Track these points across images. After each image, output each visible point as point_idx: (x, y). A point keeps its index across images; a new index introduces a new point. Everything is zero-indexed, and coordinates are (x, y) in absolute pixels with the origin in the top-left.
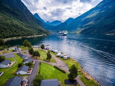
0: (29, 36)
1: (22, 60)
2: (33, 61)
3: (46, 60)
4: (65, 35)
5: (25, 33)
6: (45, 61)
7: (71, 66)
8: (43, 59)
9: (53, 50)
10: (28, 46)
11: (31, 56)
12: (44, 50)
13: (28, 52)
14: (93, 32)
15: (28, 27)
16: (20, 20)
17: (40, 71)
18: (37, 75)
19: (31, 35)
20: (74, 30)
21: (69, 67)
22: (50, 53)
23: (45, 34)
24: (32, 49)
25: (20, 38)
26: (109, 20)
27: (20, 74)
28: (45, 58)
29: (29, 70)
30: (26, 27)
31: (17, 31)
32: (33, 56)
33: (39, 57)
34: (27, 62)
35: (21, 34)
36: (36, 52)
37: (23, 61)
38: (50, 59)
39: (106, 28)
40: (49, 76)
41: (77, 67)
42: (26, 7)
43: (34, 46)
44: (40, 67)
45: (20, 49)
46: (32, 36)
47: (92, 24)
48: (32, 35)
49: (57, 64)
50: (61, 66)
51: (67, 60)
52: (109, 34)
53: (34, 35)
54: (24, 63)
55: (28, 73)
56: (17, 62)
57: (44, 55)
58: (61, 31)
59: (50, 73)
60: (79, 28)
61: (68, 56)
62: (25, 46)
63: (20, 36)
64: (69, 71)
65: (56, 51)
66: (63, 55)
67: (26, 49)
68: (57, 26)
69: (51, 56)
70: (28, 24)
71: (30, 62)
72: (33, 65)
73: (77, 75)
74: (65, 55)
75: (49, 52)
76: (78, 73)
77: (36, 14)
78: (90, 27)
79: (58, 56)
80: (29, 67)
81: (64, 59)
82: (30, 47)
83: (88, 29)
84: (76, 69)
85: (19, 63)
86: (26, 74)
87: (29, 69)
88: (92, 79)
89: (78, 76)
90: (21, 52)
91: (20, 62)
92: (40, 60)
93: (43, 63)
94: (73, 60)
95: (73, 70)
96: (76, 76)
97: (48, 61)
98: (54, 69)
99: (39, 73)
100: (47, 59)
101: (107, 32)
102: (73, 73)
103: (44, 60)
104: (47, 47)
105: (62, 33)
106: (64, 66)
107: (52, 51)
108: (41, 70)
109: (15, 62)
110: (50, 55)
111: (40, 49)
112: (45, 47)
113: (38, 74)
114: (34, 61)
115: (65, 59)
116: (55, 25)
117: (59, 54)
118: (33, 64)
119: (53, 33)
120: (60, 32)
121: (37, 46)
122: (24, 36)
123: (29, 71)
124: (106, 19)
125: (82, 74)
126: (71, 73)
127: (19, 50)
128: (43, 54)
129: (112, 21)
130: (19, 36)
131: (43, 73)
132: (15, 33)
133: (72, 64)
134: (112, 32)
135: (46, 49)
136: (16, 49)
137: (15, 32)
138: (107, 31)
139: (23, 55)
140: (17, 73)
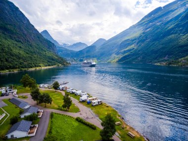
0: (31, 67)
1: (18, 111)
2: (38, 112)
3: (62, 108)
4: (94, 66)
5: (25, 63)
6: (61, 110)
7: (105, 116)
8: (56, 106)
9: (74, 91)
10: (31, 85)
11: (36, 102)
12: (59, 91)
13: (30, 95)
14: (136, 61)
15: (31, 52)
16: (16, 40)
17: (51, 128)
18: (46, 137)
19: (36, 66)
20: (107, 58)
21: (101, 119)
22: (69, 97)
23: (60, 65)
24: (38, 90)
25: (16, 71)
26: (157, 42)
27: (14, 137)
28: (61, 105)
29: (31, 128)
30: (27, 53)
31: (10, 60)
32: (39, 103)
33: (49, 104)
34: (27, 114)
35: (16, 65)
36: (44, 95)
37: (21, 113)
38: (69, 106)
39: (154, 55)
40: (67, 136)
41: (114, 118)
42: (28, 20)
43: (41, 85)
44: (52, 122)
45: (15, 91)
46: (38, 68)
47: (134, 49)
48: (38, 66)
49: (81, 114)
50: (87, 118)
51: (97, 107)
52: (159, 64)
53: (40, 66)
54: (22, 116)
55: (29, 133)
56: (9, 115)
57: (58, 101)
58: (86, 59)
59: (70, 131)
60: (114, 55)
61: (99, 100)
62: (25, 86)
63: (16, 68)
64: (102, 124)
65: (79, 92)
66: (90, 98)
67: (27, 91)
68: (81, 52)
69: (71, 101)
70: (30, 48)
71: (34, 114)
72: (39, 120)
73: (115, 131)
74: (94, 98)
75: (68, 95)
76: (116, 127)
77: (45, 32)
78: (132, 52)
79: (83, 101)
80: (31, 122)
81: (92, 106)
82: (34, 87)
83: (128, 55)
84: (114, 122)
85: (12, 117)
86: (26, 137)
87: (32, 126)
88: (138, 136)
89: (116, 133)
90: (17, 96)
91: (15, 115)
92: (52, 108)
93: (56, 115)
94: (108, 107)
95: (109, 124)
96: (113, 133)
97: (66, 111)
98: (76, 124)
99: (50, 132)
100: (64, 106)
101: (156, 61)
102: (108, 128)
103: (58, 109)
104: (63, 86)
105: (88, 63)
106: (93, 116)
107: (73, 93)
108: (53, 127)
109: (4, 115)
110: (70, 99)
111: (51, 90)
112: (61, 87)
113: (47, 134)
114: (40, 111)
115: (94, 105)
116: (77, 49)
117: (84, 97)
118: (39, 117)
119: (73, 63)
120: (85, 61)
121: (46, 85)
122: (23, 67)
123: (32, 131)
124: (153, 41)
125: (123, 128)
126: (104, 129)
127: (12, 93)
128: (57, 99)
129: (162, 44)
130: (14, 68)
131: (57, 132)
132: (6, 63)
133: (106, 113)
134: (163, 61)
135: (62, 90)
136: (6, 91)
137: (7, 60)
138: (156, 58)
139: (20, 102)
140: (9, 136)
